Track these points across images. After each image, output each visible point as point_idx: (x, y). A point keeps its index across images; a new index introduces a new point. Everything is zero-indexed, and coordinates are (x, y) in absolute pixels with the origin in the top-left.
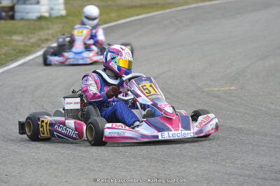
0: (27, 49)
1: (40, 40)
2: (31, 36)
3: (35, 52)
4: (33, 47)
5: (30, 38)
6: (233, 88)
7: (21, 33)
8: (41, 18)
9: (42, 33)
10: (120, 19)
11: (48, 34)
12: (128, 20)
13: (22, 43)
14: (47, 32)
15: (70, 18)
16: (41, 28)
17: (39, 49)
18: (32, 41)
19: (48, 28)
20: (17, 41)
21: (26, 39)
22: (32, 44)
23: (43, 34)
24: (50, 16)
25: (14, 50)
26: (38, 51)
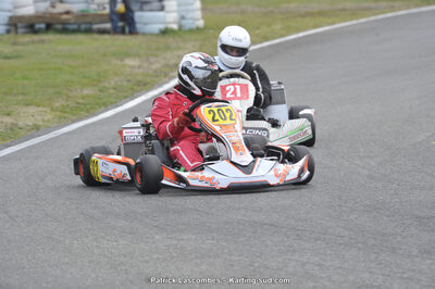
0: (148, 79)
1: (167, 65)
2: (152, 59)
3: (161, 85)
5: (151, 63)
7: (138, 55)
8: (165, 32)
9: (168, 55)
10: (288, 34)
12: (301, 35)
13: (141, 70)
14: (176, 53)
15: (211, 31)
16: (168, 48)
18: (154, 67)
19: (179, 48)
21: (146, 65)
22: (156, 71)
23: (170, 57)
24: (180, 27)
25: (129, 81)
26: (167, 82)
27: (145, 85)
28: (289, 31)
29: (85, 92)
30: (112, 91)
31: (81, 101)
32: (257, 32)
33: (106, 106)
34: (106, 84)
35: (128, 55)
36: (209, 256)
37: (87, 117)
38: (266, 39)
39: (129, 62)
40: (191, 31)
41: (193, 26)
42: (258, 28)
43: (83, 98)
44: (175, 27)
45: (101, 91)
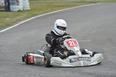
1: (17, 20)
2: (13, 18)
4: (13, 23)
5: (13, 19)
6: (89, 41)
7: (10, 17)
8: (19, 11)
11: (21, 18)
12: (55, 12)
14: (20, 17)
15: (32, 11)
16: (19, 15)
17: (15, 24)
18: (13, 20)
19: (22, 15)
20: (7, 20)
21: (11, 20)
22: (13, 22)
23: (18, 18)
24: (24, 10)
25: (5, 24)
26: (15, 25)
27: (9, 25)
28: (52, 11)
32: (44, 11)
35: (7, 17)
38: (46, 13)
39: (7, 19)
40: (26, 11)
41: (27, 9)
42: (44, 10)
44: (22, 9)
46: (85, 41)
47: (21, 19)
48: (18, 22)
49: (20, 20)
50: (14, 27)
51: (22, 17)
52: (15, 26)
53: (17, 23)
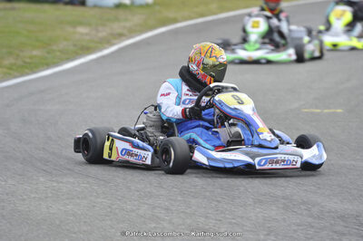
0: (92, 45)
1: (112, 34)
2: (100, 28)
3: (100, 50)
5: (98, 32)
6: (339, 111)
7: (87, 24)
8: (119, 6)
10: (221, 13)
11: (125, 27)
12: (232, 13)
13: (88, 37)
14: (122, 24)
15: (158, 7)
16: (117, 19)
17: (106, 45)
18: (100, 35)
19: (126, 20)
21: (93, 33)
22: (101, 39)
23: (117, 27)
24: (133, 3)
25: (75, 45)
26: (105, 48)
27: (87, 50)
29: (35, 53)
30: (58, 54)
31: (28, 60)
32: (196, 10)
33: (48, 66)
34: (54, 48)
35: (81, 24)
36: (78, 198)
37: (28, 74)
38: (202, 16)
39: (81, 30)
40: (141, 6)
41: (143, 3)
42: (196, 6)
43: (31, 58)
44: (128, 2)
45: (48, 53)
46: (326, 111)
47: (125, 32)
48: (114, 41)
49: (121, 36)
50: (103, 57)
51: (128, 24)
52: (106, 52)
53: (113, 45)
